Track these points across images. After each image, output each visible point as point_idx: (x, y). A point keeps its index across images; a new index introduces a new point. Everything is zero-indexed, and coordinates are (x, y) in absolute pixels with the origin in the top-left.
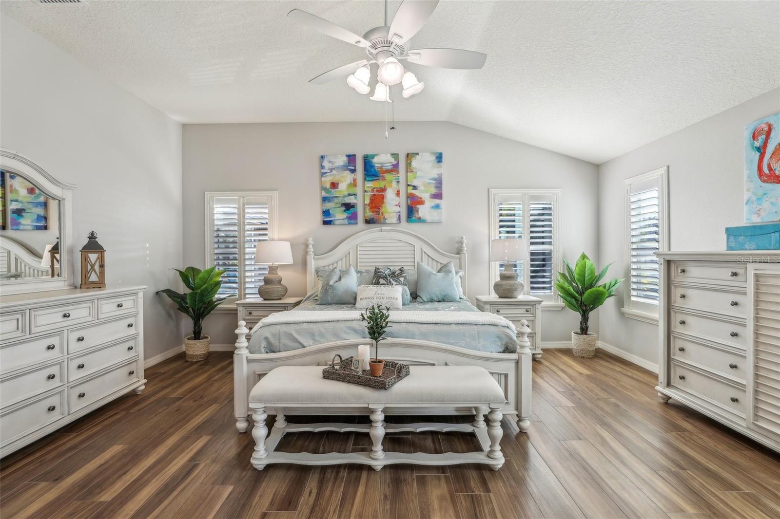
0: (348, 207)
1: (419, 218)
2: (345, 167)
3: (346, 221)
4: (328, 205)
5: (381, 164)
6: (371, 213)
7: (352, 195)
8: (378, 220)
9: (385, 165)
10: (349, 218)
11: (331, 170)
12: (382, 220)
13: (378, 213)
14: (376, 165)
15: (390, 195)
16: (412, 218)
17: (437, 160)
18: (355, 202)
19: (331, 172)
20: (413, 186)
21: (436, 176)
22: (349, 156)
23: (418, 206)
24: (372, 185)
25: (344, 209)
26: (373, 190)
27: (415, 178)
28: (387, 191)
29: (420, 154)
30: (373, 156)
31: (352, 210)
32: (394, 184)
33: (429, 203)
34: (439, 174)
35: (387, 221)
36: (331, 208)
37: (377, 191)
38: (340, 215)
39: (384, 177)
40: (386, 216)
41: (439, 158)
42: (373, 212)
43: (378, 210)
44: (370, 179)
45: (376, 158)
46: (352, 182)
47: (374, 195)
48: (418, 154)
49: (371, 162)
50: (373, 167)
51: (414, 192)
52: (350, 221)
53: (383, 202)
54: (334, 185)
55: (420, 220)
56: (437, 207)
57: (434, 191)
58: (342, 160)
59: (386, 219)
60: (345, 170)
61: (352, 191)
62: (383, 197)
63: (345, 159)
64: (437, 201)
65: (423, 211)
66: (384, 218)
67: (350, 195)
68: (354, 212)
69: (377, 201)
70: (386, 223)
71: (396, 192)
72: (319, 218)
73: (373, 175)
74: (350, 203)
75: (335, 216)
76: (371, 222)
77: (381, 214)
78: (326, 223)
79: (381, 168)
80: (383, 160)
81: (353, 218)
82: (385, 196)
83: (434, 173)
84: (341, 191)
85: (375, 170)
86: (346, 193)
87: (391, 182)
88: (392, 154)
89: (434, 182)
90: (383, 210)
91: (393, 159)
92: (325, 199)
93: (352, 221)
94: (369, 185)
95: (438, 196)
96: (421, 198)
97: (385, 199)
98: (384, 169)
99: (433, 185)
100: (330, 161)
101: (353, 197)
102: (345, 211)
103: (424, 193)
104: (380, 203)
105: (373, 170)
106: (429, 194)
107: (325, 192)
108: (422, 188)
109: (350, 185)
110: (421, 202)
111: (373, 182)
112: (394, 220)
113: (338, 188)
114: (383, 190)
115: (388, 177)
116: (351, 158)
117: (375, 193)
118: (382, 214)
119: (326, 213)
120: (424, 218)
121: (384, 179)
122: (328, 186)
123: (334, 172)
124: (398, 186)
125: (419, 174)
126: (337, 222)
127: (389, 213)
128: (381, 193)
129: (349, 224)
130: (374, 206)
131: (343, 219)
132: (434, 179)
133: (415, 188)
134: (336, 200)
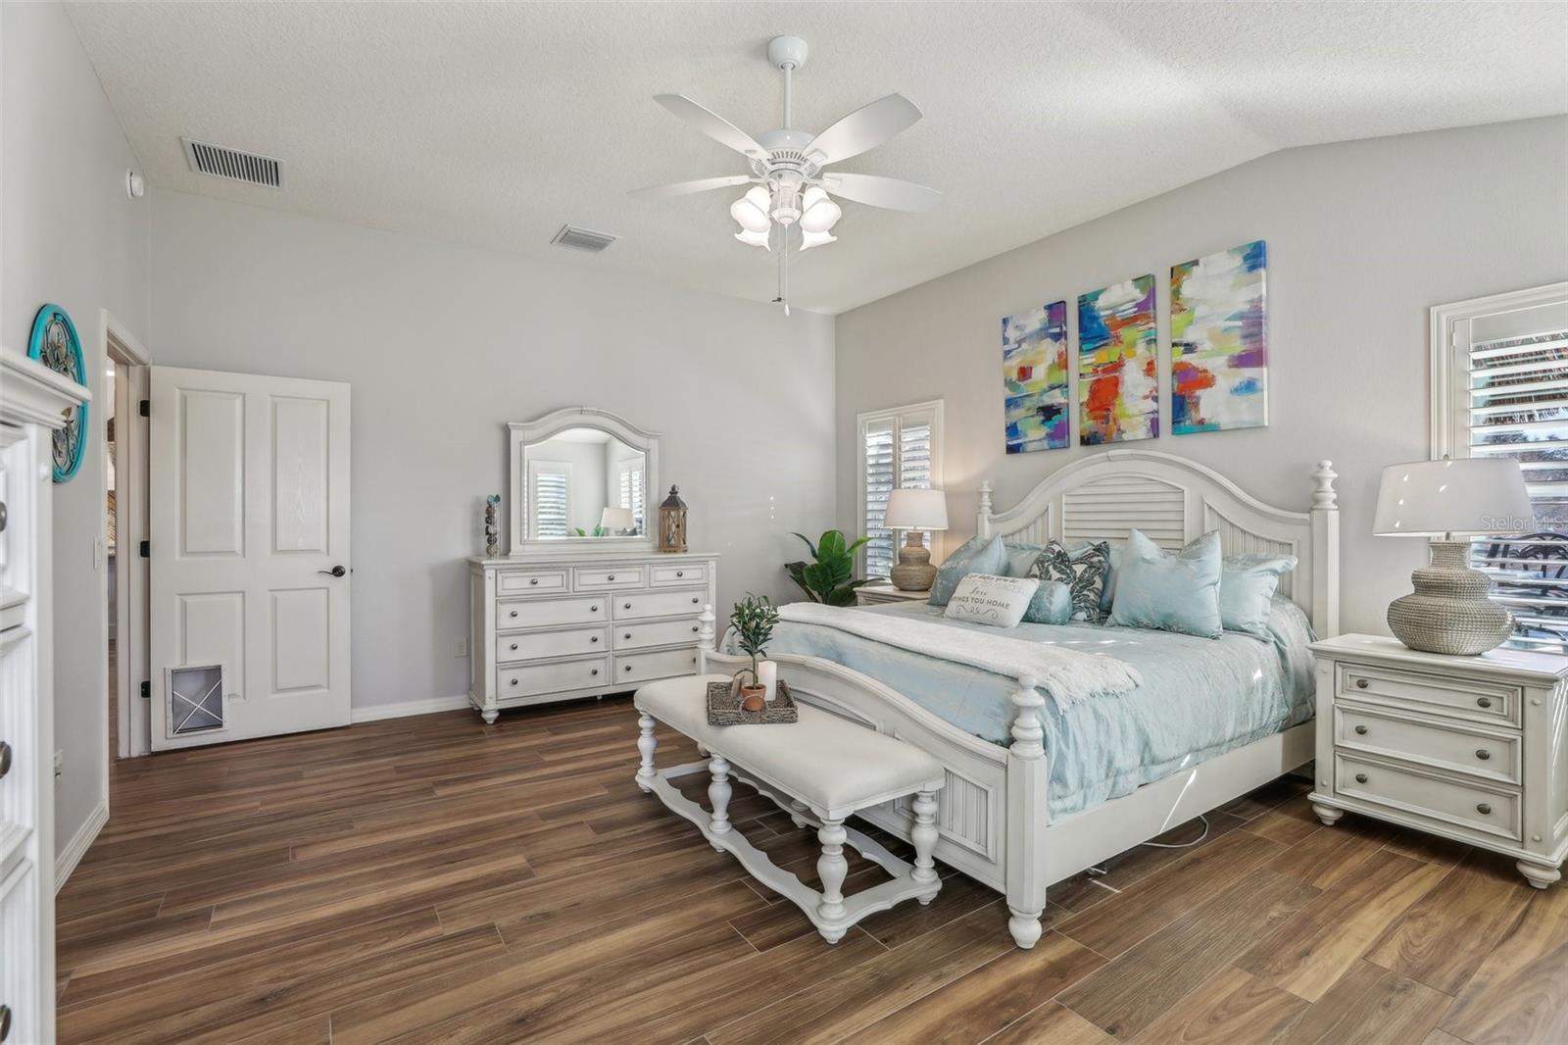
0: (1049, 412)
1: (1201, 422)
2: (1043, 332)
3: (1045, 445)
4: (1017, 414)
5: (1111, 308)
6: (1091, 422)
7: (1055, 388)
8: (1105, 435)
9: (1121, 308)
10: (1051, 436)
11: (1019, 343)
12: (1114, 435)
13: (1106, 419)
14: (1102, 313)
15: (1132, 377)
16: (1182, 424)
17: (1245, 267)
18: (1063, 400)
19: (1020, 346)
20: (1187, 345)
21: (1246, 307)
22: (1049, 308)
23: (1198, 393)
24: (1094, 360)
25: (1042, 418)
26: (1095, 371)
27: (1190, 323)
28: (1125, 368)
29: (1200, 263)
30: (1096, 296)
31: (1056, 419)
32: (1141, 348)
33: (1226, 380)
34: (1252, 301)
35: (1125, 437)
36: (1020, 420)
37: (1105, 371)
38: (1035, 432)
39: (1117, 337)
40: (1123, 423)
41: (1255, 257)
42: (1095, 418)
43: (1105, 413)
44: (1090, 346)
45: (1100, 297)
46: (1056, 360)
47: (1099, 380)
48: (1196, 263)
49: (1092, 310)
50: (1095, 318)
51: (1187, 358)
52: (1051, 443)
53: (1116, 394)
54: (1025, 373)
55: (1203, 427)
56: (1250, 386)
57: (1238, 346)
58: (1038, 319)
59: (1123, 432)
60: (1042, 339)
61: (1059, 377)
62: (1116, 383)
63: (1043, 314)
64: (1248, 373)
65: (1210, 403)
66: (1119, 430)
67: (1052, 388)
68: (1060, 422)
69: (1104, 394)
70: (1123, 442)
71: (1145, 367)
72: (1002, 440)
73: (1096, 337)
74: (1053, 405)
75: (1026, 436)
76: (1091, 441)
77: (1111, 423)
78: (1012, 450)
79: (1112, 317)
80: (1119, 297)
81: (1058, 436)
82: (1120, 380)
83: (1241, 303)
84: (1036, 383)
85: (1100, 325)
86: (1045, 386)
87: (1133, 345)
88: (1135, 280)
89: (1240, 323)
90: (1117, 411)
91: (1138, 291)
92: (1010, 403)
93: (1057, 443)
94: (1090, 359)
95: (1253, 358)
96: (1205, 371)
97: (1120, 386)
98: (1119, 319)
99: (1238, 333)
100: (1017, 327)
101: (1057, 392)
102: (1043, 422)
103: (1211, 360)
104: (1110, 397)
105: (1095, 326)
106: (1226, 357)
107: (1010, 389)
108: (1208, 346)
109: (1051, 368)
110: (1205, 381)
111: (1097, 352)
112: (1142, 432)
113: (1030, 377)
114: (1117, 366)
115: (1127, 334)
116: (1056, 310)
117: (1100, 376)
118: (1115, 420)
119: (1012, 430)
120: (1213, 421)
121: (1118, 340)
122: (1014, 376)
123: (1024, 346)
124: (1150, 351)
125: (1199, 311)
126: (1030, 447)
127: (1130, 417)
128: (1113, 375)
129: (1051, 448)
130: (1097, 404)
131: (1040, 440)
132: (1241, 316)
133: (1189, 348)
134: (1028, 403)
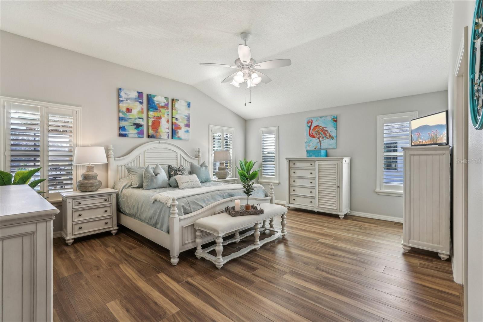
0: (138, 126)
1: (179, 137)
2: (136, 100)
3: (136, 136)
4: (123, 124)
5: (159, 102)
6: (152, 132)
7: (140, 119)
8: (156, 136)
9: (161, 103)
10: (138, 133)
11: (127, 99)
12: (159, 136)
13: (157, 132)
14: (156, 102)
15: (163, 121)
16: (175, 137)
17: (187, 106)
18: (143, 123)
19: (127, 101)
20: (176, 118)
21: (187, 115)
22: (139, 93)
23: (178, 130)
24: (153, 114)
25: (135, 127)
26: (154, 117)
27: (177, 114)
28: (162, 119)
29: (180, 101)
30: (154, 96)
31: (140, 128)
32: (166, 115)
33: (184, 129)
34: (188, 114)
35: (162, 137)
36: (127, 126)
37: (156, 118)
38: (132, 131)
39: (160, 110)
40: (161, 134)
41: (189, 105)
42: (153, 131)
43: (157, 130)
44: (152, 110)
45: (155, 97)
46: (141, 110)
47: (154, 120)
48: (178, 100)
49: (153, 100)
50: (154, 103)
51: (176, 121)
52: (139, 136)
53: (159, 125)
54: (129, 110)
55: (179, 138)
56: (187, 131)
57: (186, 122)
58: (134, 95)
59: (161, 136)
60: (136, 102)
61: (140, 116)
62: (159, 123)
63: (137, 94)
64: (187, 128)
65: (181, 133)
66: (160, 135)
67: (139, 118)
68: (142, 130)
69: (156, 124)
70: (161, 139)
71: (167, 121)
72: (116, 131)
73: (154, 108)
74: (139, 124)
75: (129, 131)
76: (152, 137)
77: (158, 133)
78: (121, 135)
79: (159, 104)
80: (159, 100)
81: (141, 133)
82: (161, 122)
83: (186, 113)
84: (133, 115)
85: (155, 105)
86: (137, 117)
87: (164, 114)
88: (165, 97)
89: (186, 118)
90: (159, 130)
91: (165, 101)
92: (120, 119)
93: (141, 136)
94: (151, 114)
95: (188, 126)
96: (180, 126)
97: (161, 123)
98: (160, 106)
99: (186, 120)
100: (126, 93)
101: (141, 120)
102: (136, 128)
103: (181, 123)
104: (158, 126)
105: (154, 105)
106: (184, 124)
107: (122, 114)
108: (180, 120)
109: (139, 112)
110: (180, 128)
111: (154, 112)
112: (166, 137)
113: (131, 113)
114: (160, 118)
115: (163, 110)
116: (140, 94)
117: (155, 119)
118: (159, 132)
119: (122, 128)
120: (181, 137)
121: (160, 111)
122: (124, 110)
123: (129, 101)
124: (168, 117)
125: (179, 112)
126: (130, 136)
127: (162, 132)
128: (158, 120)
129: (138, 137)
130: (154, 127)
131: (135, 134)
132: (186, 116)
133: (177, 119)
134: (130, 121)
